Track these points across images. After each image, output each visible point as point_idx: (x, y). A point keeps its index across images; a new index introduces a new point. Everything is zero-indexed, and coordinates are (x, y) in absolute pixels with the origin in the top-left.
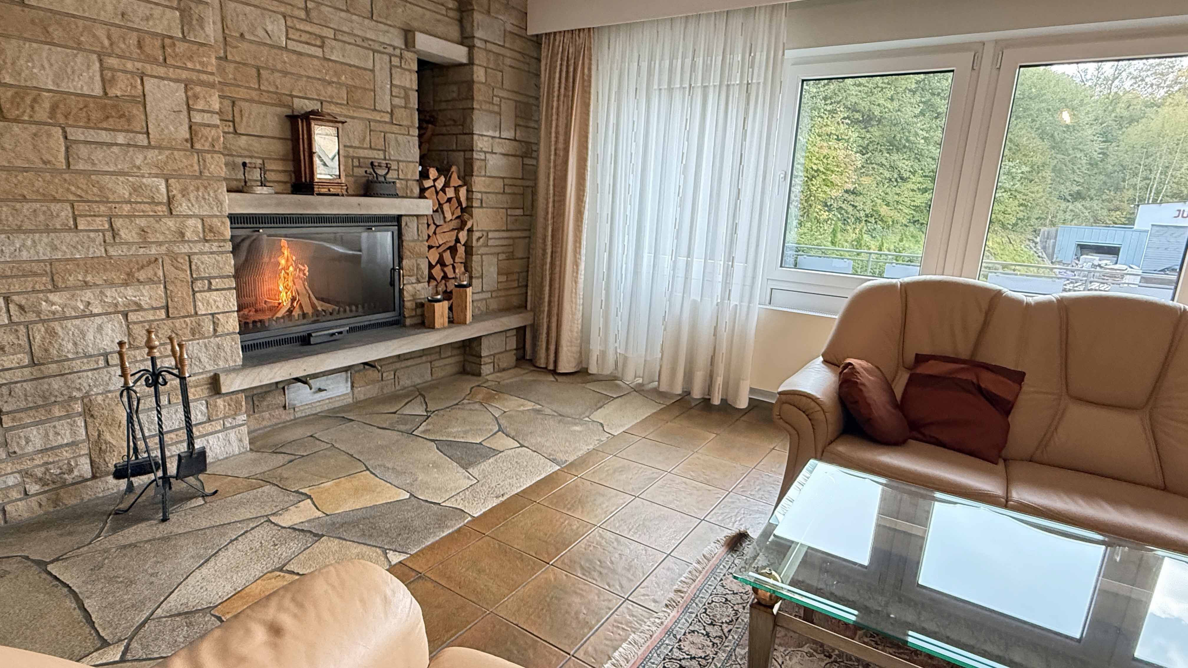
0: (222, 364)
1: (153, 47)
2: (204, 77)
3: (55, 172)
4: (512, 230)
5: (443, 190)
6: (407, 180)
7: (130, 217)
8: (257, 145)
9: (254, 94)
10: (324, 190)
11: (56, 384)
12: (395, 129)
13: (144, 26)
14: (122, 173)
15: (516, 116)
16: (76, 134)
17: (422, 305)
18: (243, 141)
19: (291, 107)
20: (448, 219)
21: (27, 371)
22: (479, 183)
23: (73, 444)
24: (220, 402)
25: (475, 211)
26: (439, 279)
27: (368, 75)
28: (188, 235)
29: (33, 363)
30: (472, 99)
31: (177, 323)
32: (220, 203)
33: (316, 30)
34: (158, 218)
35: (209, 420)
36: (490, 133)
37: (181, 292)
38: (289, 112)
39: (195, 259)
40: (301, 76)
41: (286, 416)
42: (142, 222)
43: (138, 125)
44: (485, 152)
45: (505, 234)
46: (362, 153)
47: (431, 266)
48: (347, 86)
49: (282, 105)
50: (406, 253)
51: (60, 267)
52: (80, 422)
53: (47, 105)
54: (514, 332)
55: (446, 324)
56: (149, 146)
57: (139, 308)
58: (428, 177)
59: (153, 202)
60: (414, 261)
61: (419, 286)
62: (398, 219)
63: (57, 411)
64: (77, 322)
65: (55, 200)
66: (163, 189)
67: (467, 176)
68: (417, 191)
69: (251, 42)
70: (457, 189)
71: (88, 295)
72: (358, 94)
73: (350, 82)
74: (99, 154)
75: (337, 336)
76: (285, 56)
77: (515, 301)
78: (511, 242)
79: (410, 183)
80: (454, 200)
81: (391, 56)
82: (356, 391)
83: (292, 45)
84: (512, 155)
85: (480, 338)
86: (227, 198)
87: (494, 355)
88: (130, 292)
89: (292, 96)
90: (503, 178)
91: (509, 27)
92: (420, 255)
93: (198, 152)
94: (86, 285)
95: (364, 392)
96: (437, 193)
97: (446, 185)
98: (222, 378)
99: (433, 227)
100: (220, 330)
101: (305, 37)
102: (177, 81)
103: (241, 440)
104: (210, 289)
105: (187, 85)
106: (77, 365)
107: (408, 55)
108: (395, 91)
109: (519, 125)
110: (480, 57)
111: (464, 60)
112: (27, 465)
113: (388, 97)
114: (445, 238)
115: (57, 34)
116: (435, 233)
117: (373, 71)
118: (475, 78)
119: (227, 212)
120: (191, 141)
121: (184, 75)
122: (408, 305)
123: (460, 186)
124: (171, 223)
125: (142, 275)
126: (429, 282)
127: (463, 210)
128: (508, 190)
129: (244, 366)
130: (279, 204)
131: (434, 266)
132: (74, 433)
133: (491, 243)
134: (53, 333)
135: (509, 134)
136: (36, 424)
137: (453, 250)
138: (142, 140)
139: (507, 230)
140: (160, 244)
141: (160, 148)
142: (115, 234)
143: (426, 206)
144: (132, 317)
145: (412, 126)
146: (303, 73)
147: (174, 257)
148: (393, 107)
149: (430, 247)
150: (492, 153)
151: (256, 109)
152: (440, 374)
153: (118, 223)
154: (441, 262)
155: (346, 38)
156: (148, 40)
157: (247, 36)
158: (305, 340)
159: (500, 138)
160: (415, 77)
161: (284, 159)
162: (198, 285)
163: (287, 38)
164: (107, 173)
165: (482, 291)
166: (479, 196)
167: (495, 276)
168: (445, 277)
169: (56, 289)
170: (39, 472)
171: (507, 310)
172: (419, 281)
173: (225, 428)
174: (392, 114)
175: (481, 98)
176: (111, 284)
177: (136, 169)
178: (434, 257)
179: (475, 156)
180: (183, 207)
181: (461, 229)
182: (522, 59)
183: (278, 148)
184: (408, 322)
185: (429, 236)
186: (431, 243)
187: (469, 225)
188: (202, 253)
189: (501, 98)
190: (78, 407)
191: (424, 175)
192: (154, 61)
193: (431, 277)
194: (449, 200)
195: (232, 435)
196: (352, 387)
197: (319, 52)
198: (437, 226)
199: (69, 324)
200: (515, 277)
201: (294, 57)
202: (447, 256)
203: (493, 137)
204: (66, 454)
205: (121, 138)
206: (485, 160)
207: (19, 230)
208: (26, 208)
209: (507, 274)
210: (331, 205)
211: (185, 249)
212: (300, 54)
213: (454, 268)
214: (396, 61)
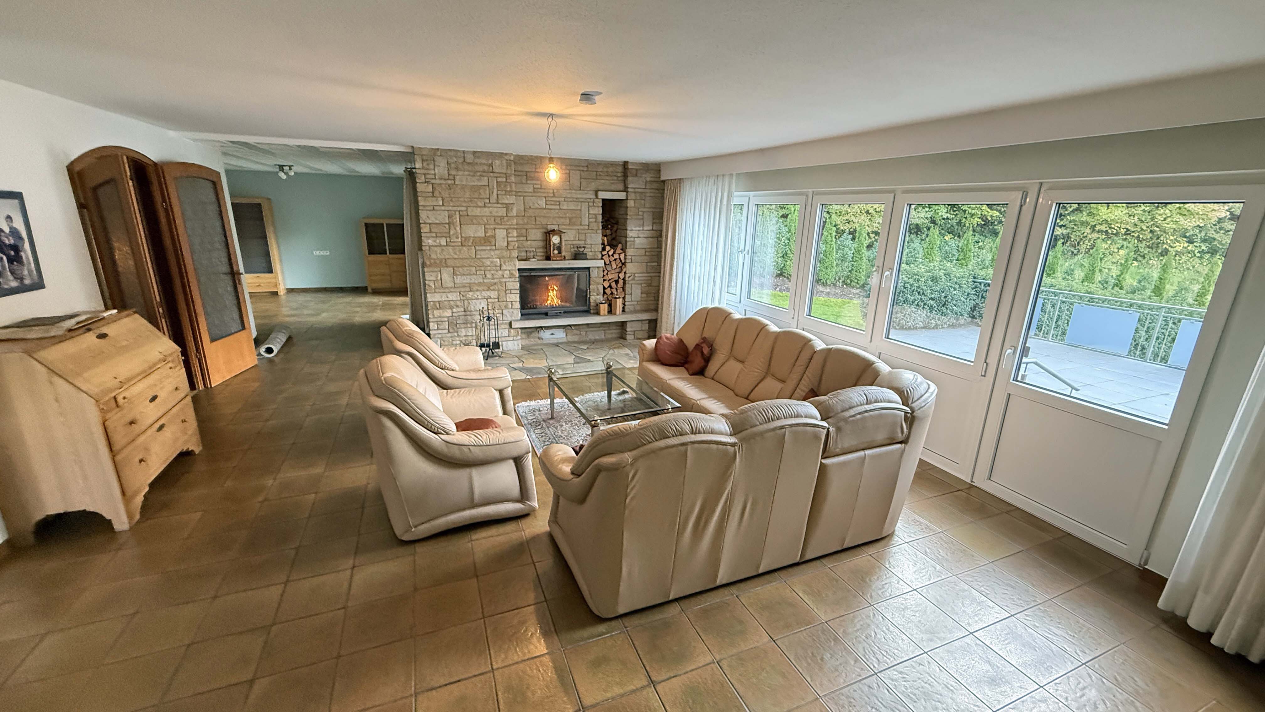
0: (513, 318)
1: (498, 220)
2: (512, 226)
3: (472, 259)
4: (649, 273)
5: (612, 255)
6: (595, 252)
7: (490, 270)
8: (534, 243)
9: (533, 226)
10: (554, 259)
11: (469, 317)
12: (590, 231)
13: (496, 214)
14: (488, 258)
15: (653, 219)
16: (477, 248)
17: (597, 305)
18: (529, 242)
19: (547, 229)
20: (614, 268)
21: (463, 313)
22: (630, 252)
23: (472, 336)
24: (512, 331)
25: (627, 265)
26: (609, 294)
27: (579, 212)
28: (505, 276)
29: (465, 311)
30: (627, 214)
31: (501, 303)
32: (515, 265)
33: (557, 199)
34: (497, 271)
35: (509, 336)
36: (638, 228)
37: (502, 294)
38: (545, 230)
39: (507, 283)
40: (550, 217)
41: (540, 342)
42: (492, 272)
43: (493, 244)
44: (634, 238)
45: (646, 275)
46: (574, 242)
47: (604, 288)
48: (569, 217)
49: (542, 228)
50: (592, 282)
51: (472, 285)
52: (474, 329)
53: (471, 241)
54: (648, 322)
55: (606, 313)
56: (496, 249)
57: (491, 298)
58: (605, 250)
59: (496, 266)
60: (595, 286)
61: (598, 297)
62: (589, 268)
63: (469, 325)
64: (475, 301)
65: (472, 266)
66: (499, 262)
67: (624, 250)
68: (600, 256)
69: (533, 209)
70: (619, 254)
71: (478, 293)
72: (574, 220)
73: (570, 216)
74: (483, 253)
75: (559, 314)
76: (545, 211)
77: (652, 307)
78: (650, 278)
79: (597, 253)
80: (618, 260)
81: (588, 202)
82: (568, 337)
83: (547, 207)
84: (650, 237)
85: (627, 321)
86: (517, 263)
87: (634, 331)
88: (488, 293)
89: (547, 225)
90: (645, 249)
91: (648, 179)
92: (598, 284)
93: (509, 250)
94: (477, 290)
95: (571, 338)
96: (609, 256)
97: (614, 253)
98: (512, 322)
99: (606, 272)
100: (513, 307)
101: (553, 203)
102: (504, 229)
103: (518, 345)
104: (511, 293)
105: (507, 229)
106: (474, 313)
107: (597, 200)
108: (590, 216)
109: (655, 223)
110: (632, 196)
111: (624, 198)
112: (461, 339)
113: (587, 219)
114: (613, 276)
115: (475, 221)
116: (607, 274)
117: (581, 210)
118: (628, 205)
119: (517, 267)
120: (507, 247)
121: (506, 227)
122: (592, 304)
123: (621, 253)
124: (500, 272)
125: (492, 288)
126: (603, 295)
127: (623, 264)
128: (647, 254)
129: (521, 320)
130: (538, 264)
131: (606, 289)
132: (472, 333)
133: (636, 279)
134: (469, 303)
135: (650, 228)
136: (465, 328)
137: (617, 282)
138: (494, 248)
139: (647, 273)
140: (497, 278)
141: (498, 249)
142: (485, 276)
143: (601, 263)
144: (488, 300)
145: (599, 229)
146: (551, 216)
147: (501, 282)
148: (589, 222)
149: (604, 280)
150: (638, 237)
151: (534, 231)
152: (609, 336)
153: (487, 272)
154: (610, 286)
155: (569, 200)
156: (497, 218)
157: (532, 207)
158: (546, 314)
159: (643, 230)
160: (601, 209)
161: (543, 247)
162: (508, 292)
163: (546, 204)
164: (485, 258)
165: (632, 301)
166: (630, 257)
167: (640, 294)
168: (612, 293)
169: (471, 291)
170: (464, 342)
171: (646, 311)
172: (598, 295)
173: (513, 340)
174: (589, 226)
175: (631, 214)
176: (484, 290)
177: (492, 257)
178: (606, 284)
179: (628, 239)
180: (504, 267)
181: (620, 272)
182: (657, 191)
183: (541, 244)
184: (592, 311)
185: (604, 276)
186: (605, 278)
187: (624, 270)
188: (509, 282)
189: (643, 212)
190: (474, 325)
191: (604, 249)
192: (498, 224)
193: (604, 293)
194: (615, 260)
195: (516, 342)
196: (566, 335)
197: (558, 207)
198: (608, 271)
199: (473, 301)
200: (653, 295)
201: (548, 211)
202: (614, 285)
203: (639, 230)
204: (470, 338)
205: (488, 248)
206: (634, 241)
207: (464, 275)
208: (465, 269)
209: (647, 294)
210: (558, 264)
211: (504, 280)
212: (551, 209)
213: (617, 289)
214: (591, 204)
